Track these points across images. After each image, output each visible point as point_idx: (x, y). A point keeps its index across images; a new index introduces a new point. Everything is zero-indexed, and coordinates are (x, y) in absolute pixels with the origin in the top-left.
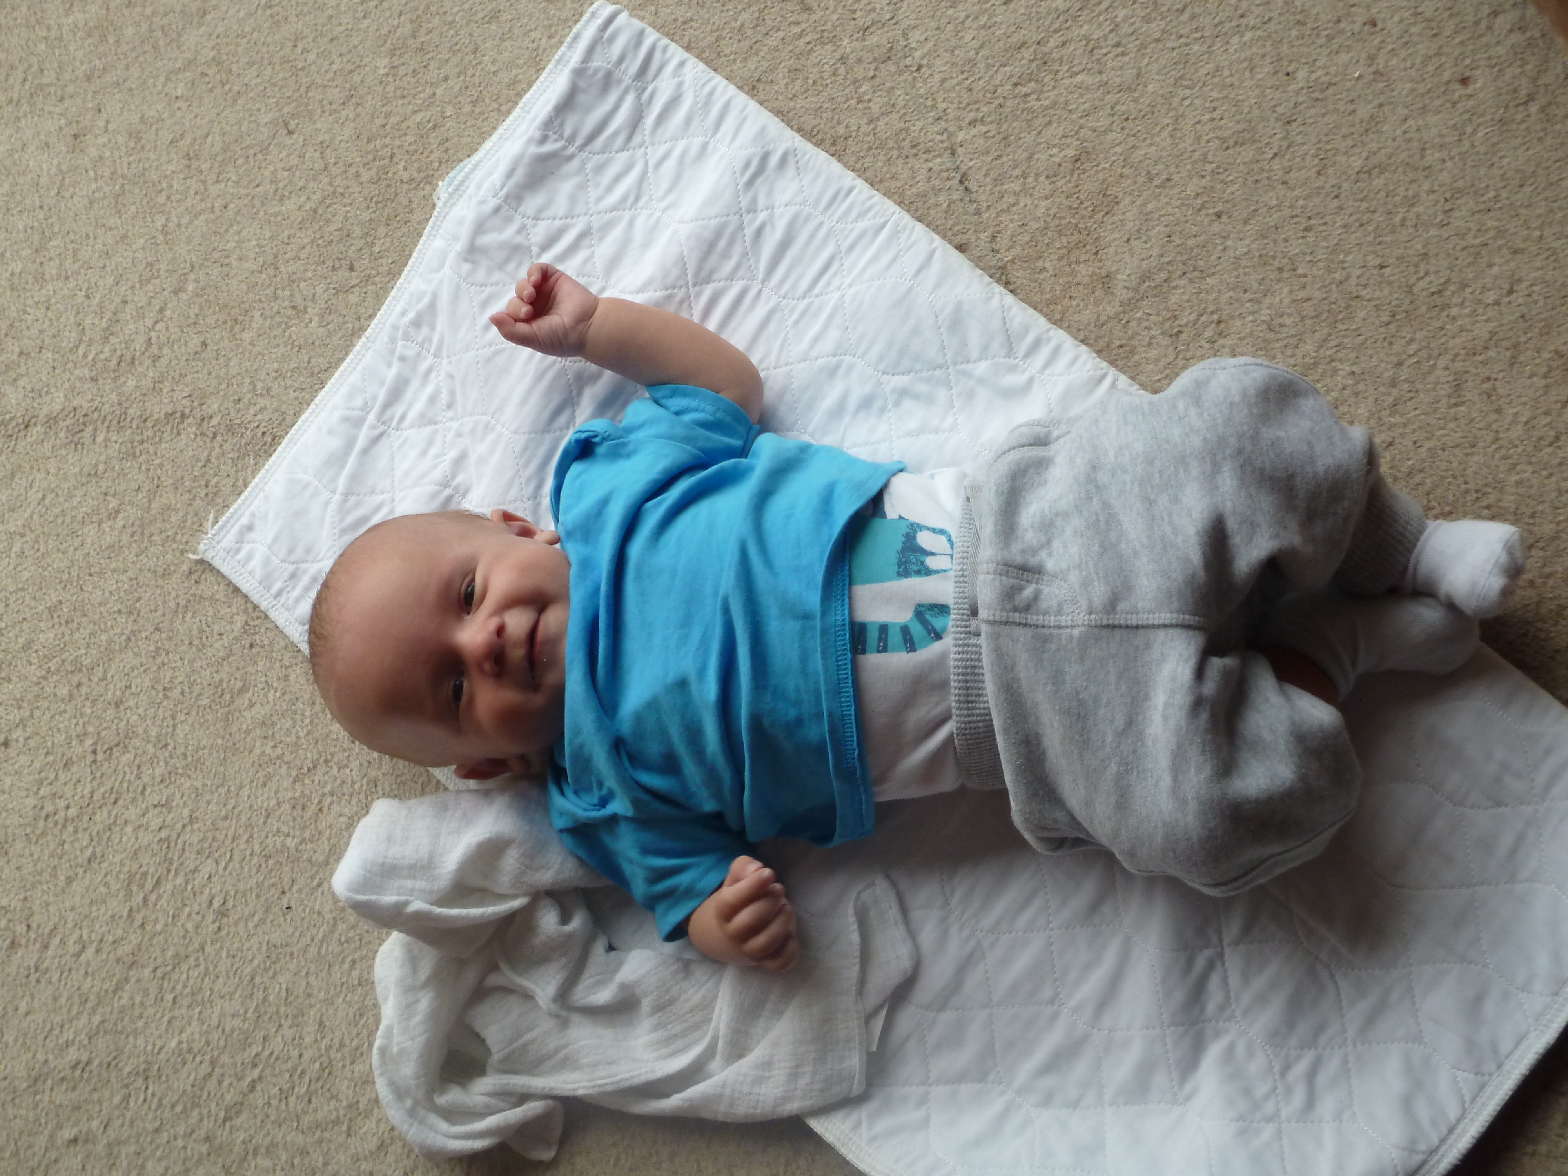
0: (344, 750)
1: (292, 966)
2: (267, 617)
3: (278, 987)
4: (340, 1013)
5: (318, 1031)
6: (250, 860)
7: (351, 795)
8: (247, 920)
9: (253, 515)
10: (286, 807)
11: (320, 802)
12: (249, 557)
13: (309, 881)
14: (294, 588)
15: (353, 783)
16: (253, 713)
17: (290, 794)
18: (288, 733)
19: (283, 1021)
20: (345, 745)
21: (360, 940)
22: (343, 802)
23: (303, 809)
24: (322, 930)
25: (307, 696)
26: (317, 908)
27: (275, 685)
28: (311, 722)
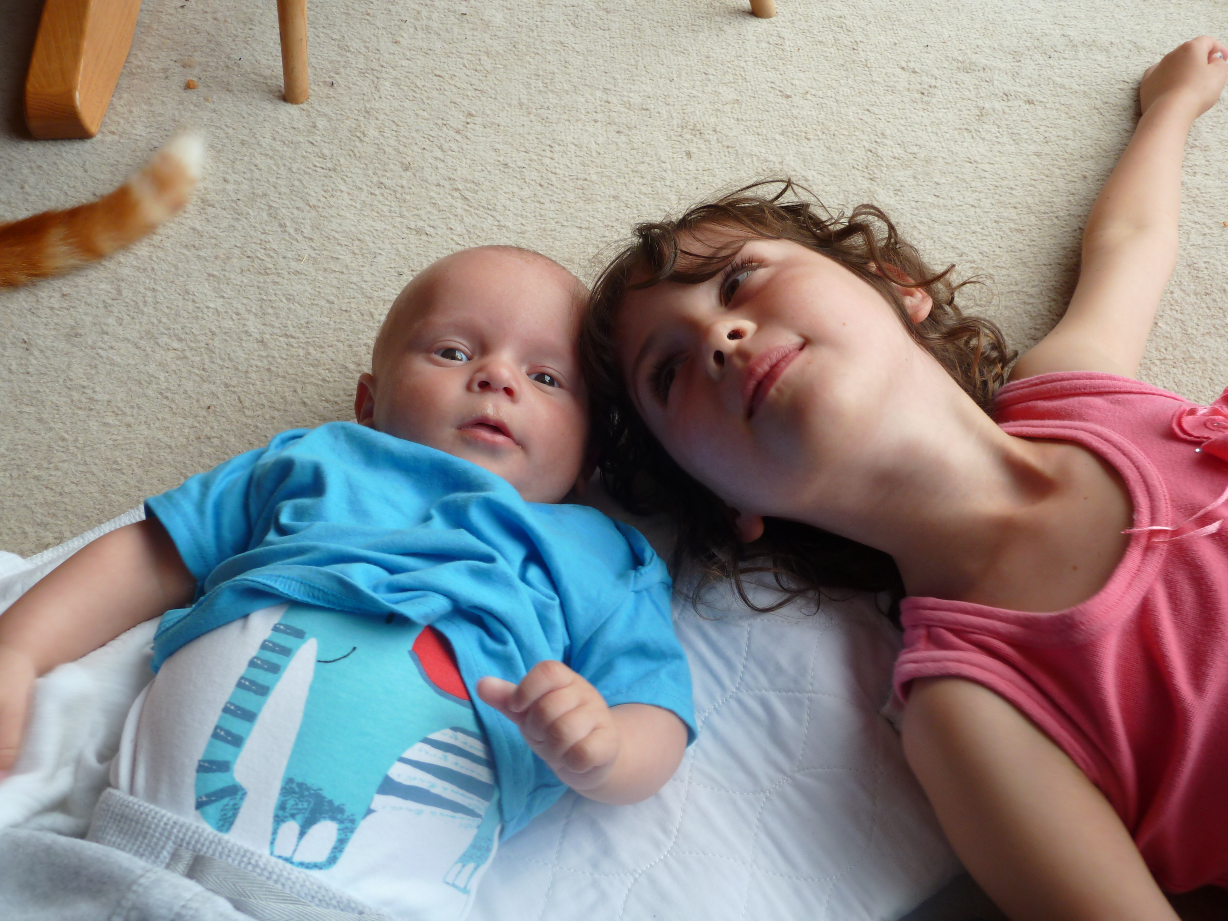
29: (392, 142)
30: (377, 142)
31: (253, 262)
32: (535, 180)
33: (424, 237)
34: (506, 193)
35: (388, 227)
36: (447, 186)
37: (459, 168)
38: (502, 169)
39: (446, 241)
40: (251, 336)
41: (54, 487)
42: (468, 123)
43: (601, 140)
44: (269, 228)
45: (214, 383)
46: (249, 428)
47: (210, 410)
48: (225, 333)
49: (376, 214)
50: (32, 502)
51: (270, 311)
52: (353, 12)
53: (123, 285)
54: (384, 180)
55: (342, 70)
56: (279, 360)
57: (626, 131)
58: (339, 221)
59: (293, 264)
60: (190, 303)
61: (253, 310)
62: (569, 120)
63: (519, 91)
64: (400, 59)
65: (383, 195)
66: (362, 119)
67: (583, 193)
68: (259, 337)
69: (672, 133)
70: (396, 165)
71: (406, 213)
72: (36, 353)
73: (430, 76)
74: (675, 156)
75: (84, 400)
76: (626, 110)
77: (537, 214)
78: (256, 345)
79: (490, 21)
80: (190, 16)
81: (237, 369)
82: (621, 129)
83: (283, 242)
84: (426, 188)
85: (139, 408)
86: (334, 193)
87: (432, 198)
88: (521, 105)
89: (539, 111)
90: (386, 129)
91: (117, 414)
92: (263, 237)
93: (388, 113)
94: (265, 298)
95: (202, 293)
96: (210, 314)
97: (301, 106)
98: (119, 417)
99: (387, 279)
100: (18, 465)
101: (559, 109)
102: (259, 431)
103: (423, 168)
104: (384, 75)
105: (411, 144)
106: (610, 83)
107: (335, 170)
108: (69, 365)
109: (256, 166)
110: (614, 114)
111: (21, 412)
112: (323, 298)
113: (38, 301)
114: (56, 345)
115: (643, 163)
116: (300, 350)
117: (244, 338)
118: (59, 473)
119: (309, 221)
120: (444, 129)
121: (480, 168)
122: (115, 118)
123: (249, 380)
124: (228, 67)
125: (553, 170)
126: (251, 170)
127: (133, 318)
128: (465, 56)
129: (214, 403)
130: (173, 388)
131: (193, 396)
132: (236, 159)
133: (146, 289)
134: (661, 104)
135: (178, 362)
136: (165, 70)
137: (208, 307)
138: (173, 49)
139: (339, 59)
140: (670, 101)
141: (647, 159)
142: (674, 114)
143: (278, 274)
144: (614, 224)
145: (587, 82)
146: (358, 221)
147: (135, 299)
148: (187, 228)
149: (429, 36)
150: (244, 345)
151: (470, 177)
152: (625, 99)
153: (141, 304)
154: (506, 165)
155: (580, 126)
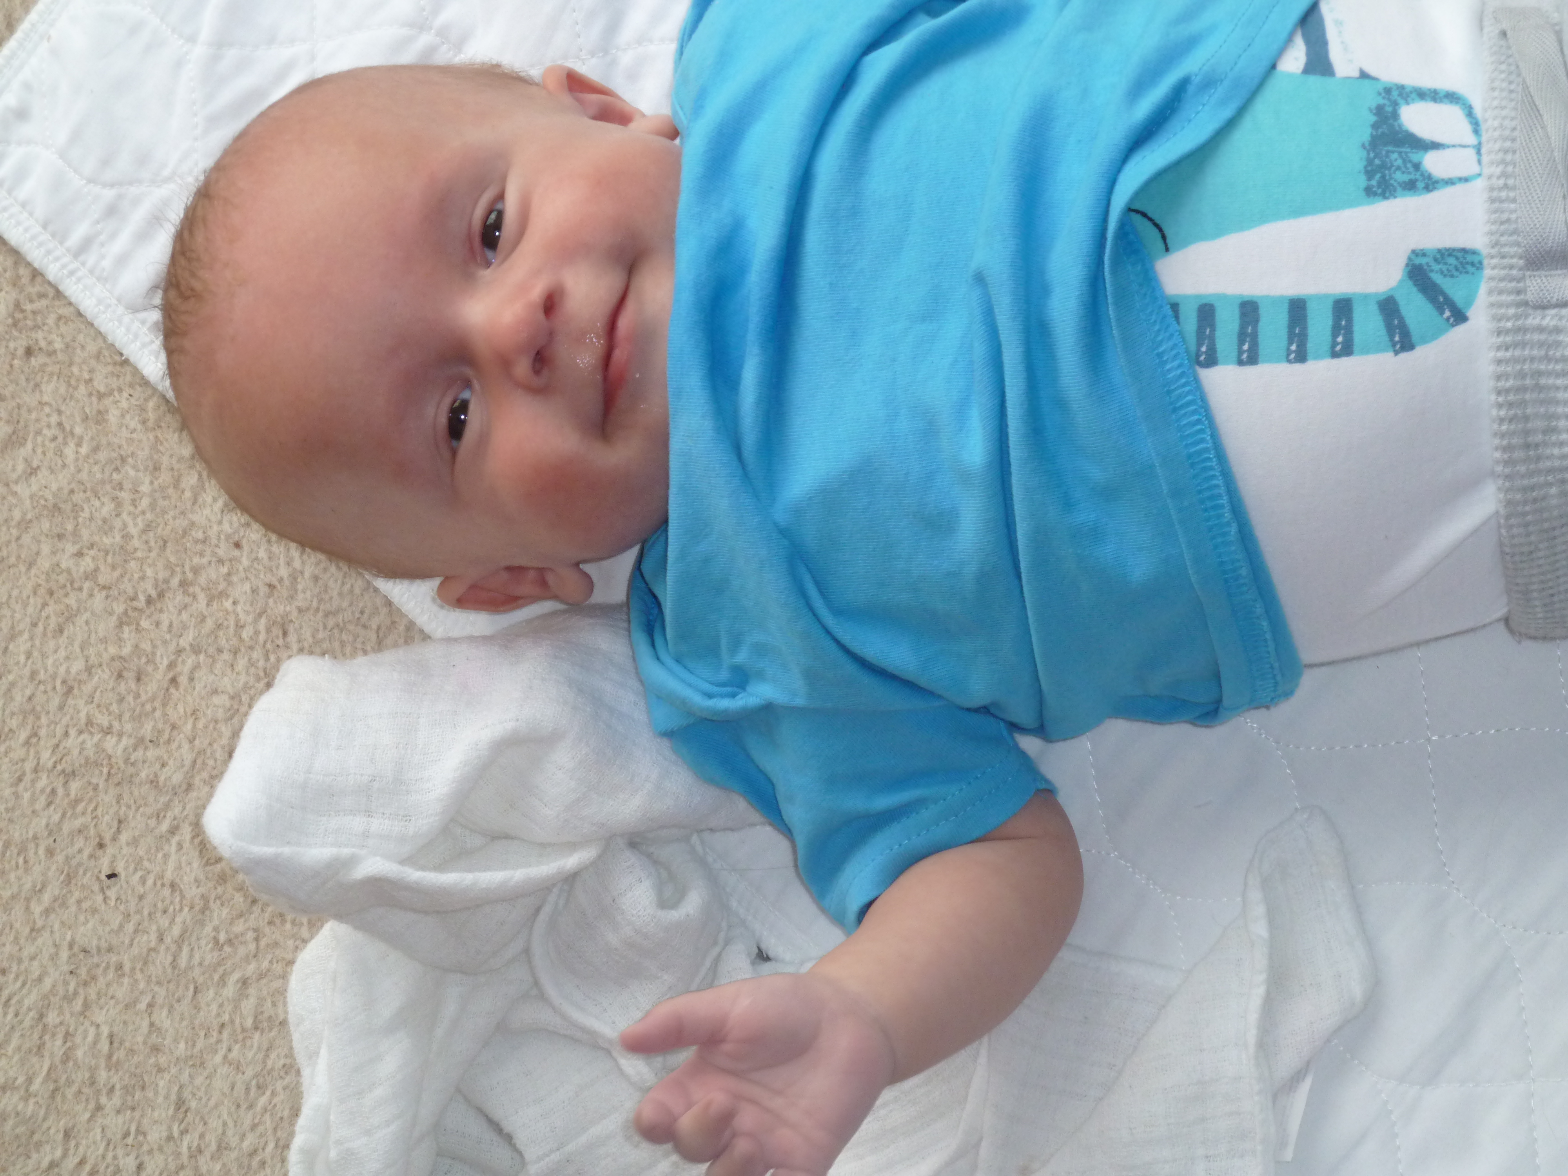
0: (221, 561)
1: (121, 991)
2: (59, 294)
3: (92, 1031)
4: (220, 1084)
5: (173, 1117)
6: (33, 781)
7: (235, 652)
8: (28, 900)
9: (27, 87)
10: (104, 675)
11: (171, 665)
12: (21, 174)
13: (152, 822)
14: (113, 236)
15: (240, 626)
16: (34, 488)
17: (112, 650)
18: (106, 527)
19: (103, 1100)
20: (221, 552)
21: (257, 939)
22: (219, 665)
23: (138, 679)
24: (179, 919)
25: (143, 454)
26: (169, 875)
27: (78, 430)
28: (153, 506)
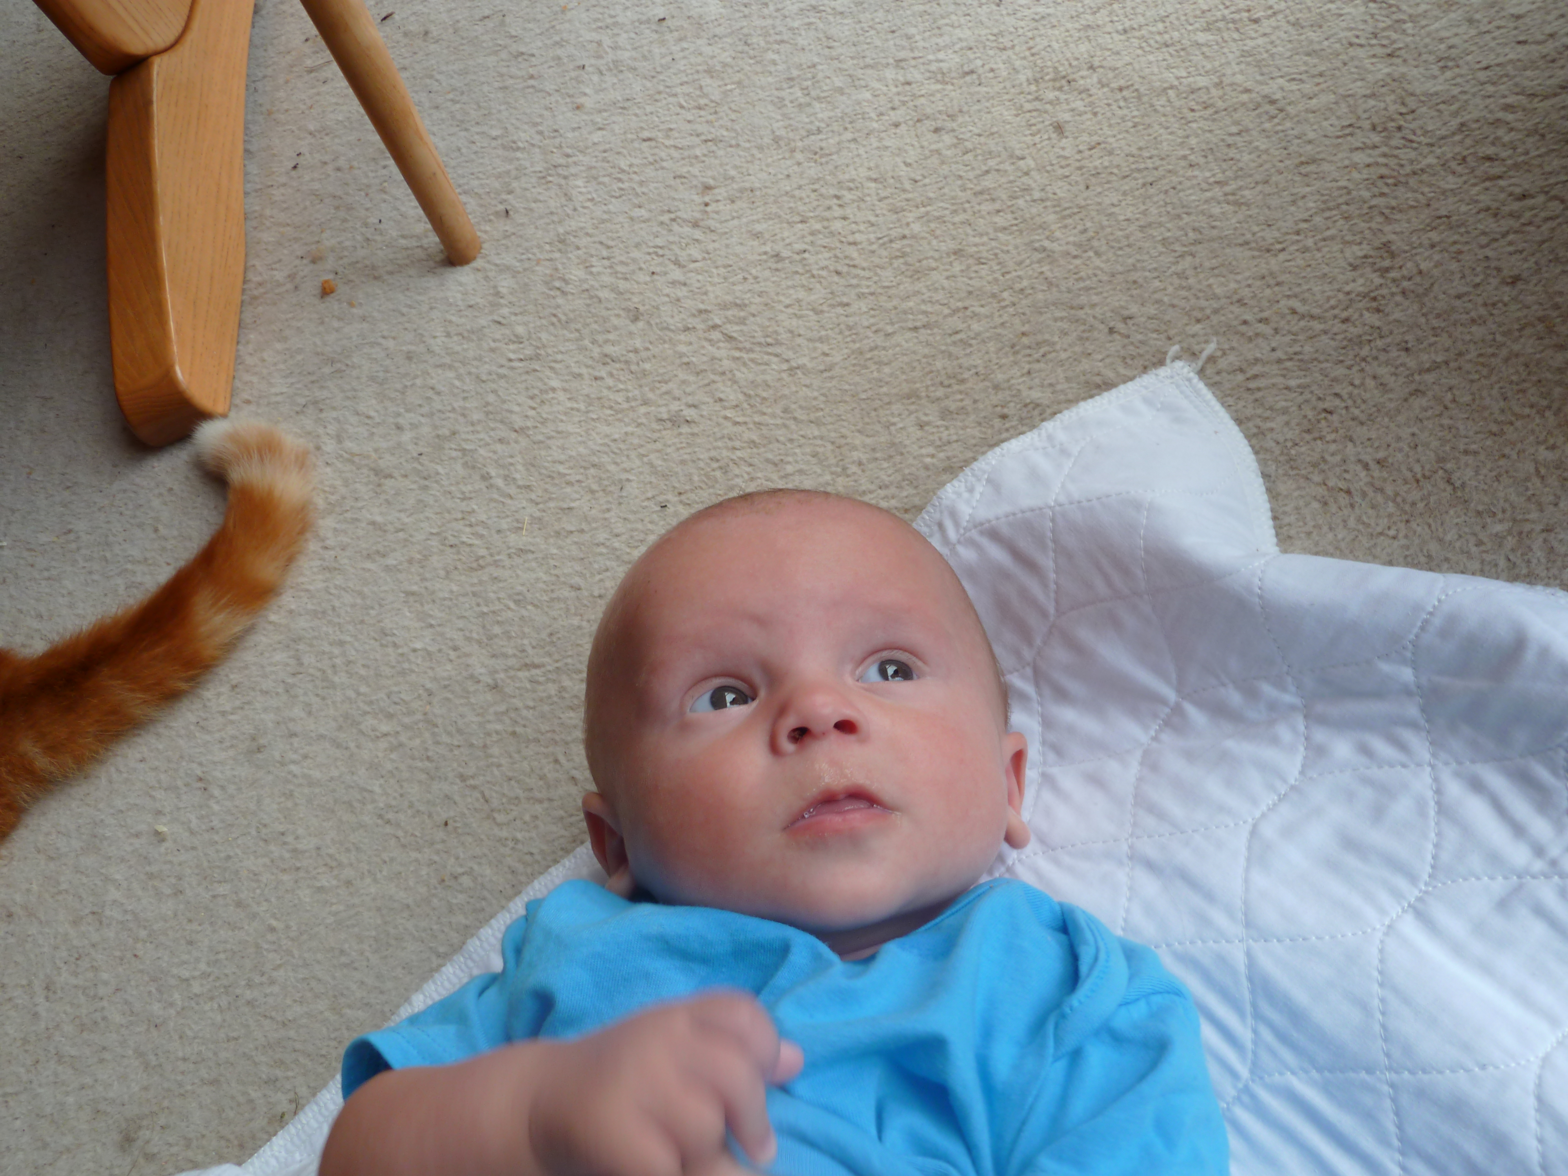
1: (595, 513)
6: (727, 447)
16: (910, 429)
19: (540, 506)
29: (607, 279)
30: (586, 286)
31: (458, 553)
32: (826, 267)
33: (685, 429)
34: (787, 307)
35: (630, 429)
36: (701, 326)
37: (710, 288)
38: (774, 266)
39: (718, 424)
40: (479, 682)
41: (273, 1014)
42: (707, 205)
43: (912, 155)
44: (470, 488)
45: (446, 779)
46: (505, 846)
47: (450, 827)
48: (445, 687)
49: (609, 412)
50: (251, 1046)
51: (497, 630)
52: (511, 81)
53: (301, 647)
54: (609, 349)
55: (515, 184)
56: (525, 713)
57: (950, 125)
58: (560, 442)
59: (512, 538)
60: (390, 650)
61: (475, 635)
62: (854, 140)
63: (770, 118)
64: (590, 133)
65: (611, 375)
66: (557, 255)
67: (906, 264)
68: (490, 681)
69: (1022, 99)
70: (618, 316)
71: (650, 395)
72: (217, 792)
73: (636, 145)
74: (1037, 139)
75: (287, 855)
76: (939, 86)
77: (842, 326)
78: (489, 697)
79: (701, 17)
80: (307, 178)
81: (472, 745)
82: (939, 124)
83: (493, 505)
84: (671, 339)
85: (358, 849)
86: (545, 396)
87: (681, 355)
88: (777, 140)
89: (807, 142)
90: (594, 260)
91: (332, 868)
92: (463, 505)
93: (590, 231)
94: (485, 610)
95: (404, 627)
96: (419, 661)
97: (474, 264)
98: (336, 872)
99: (647, 519)
100: (225, 987)
101: (835, 127)
102: (520, 846)
103: (657, 308)
104: (573, 170)
105: (633, 272)
106: (903, 48)
107: (537, 357)
108: (259, 802)
109: (433, 388)
110: (922, 100)
111: (214, 897)
112: (564, 583)
113: (205, 706)
114: (236, 773)
115: (987, 172)
116: (550, 685)
117: (472, 689)
118: (276, 989)
119: (519, 458)
120: (675, 227)
121: (740, 276)
122: (247, 377)
123: (491, 760)
124: (368, 239)
125: (851, 239)
126: (428, 398)
127: (324, 699)
128: (678, 90)
129: (452, 814)
130: (394, 803)
131: (422, 808)
132: (406, 387)
133: (331, 644)
134: (991, 53)
135: (393, 756)
136: (291, 277)
137: (415, 650)
138: (296, 240)
139: (509, 167)
140: (1005, 41)
141: (992, 163)
142: (1018, 63)
143: (496, 564)
144: (967, 304)
145: (868, 61)
146: (587, 431)
147: (319, 665)
148: (363, 525)
149: (621, 77)
150: (473, 700)
151: (729, 298)
152: (934, 67)
153: (329, 671)
154: (777, 256)
155: (876, 144)
